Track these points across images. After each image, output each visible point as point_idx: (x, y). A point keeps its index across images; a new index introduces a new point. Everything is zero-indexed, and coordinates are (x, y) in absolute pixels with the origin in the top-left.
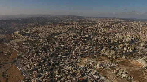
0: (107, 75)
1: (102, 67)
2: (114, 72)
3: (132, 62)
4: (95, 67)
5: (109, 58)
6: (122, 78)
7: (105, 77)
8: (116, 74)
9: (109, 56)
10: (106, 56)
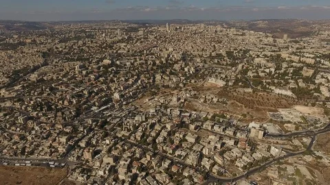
0: (196, 108)
1: (183, 101)
2: (202, 100)
3: (205, 85)
4: (171, 104)
5: (176, 88)
6: (215, 104)
7: (195, 110)
8: (205, 102)
9: (173, 86)
10: (168, 87)
